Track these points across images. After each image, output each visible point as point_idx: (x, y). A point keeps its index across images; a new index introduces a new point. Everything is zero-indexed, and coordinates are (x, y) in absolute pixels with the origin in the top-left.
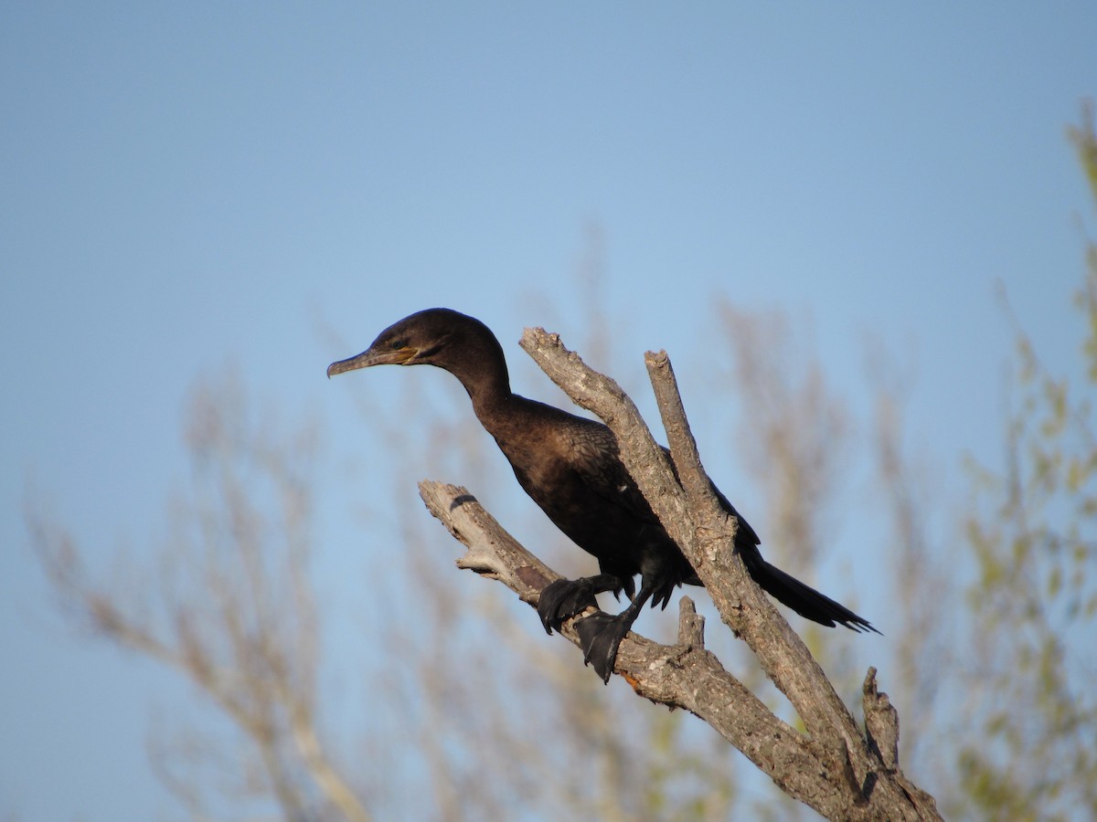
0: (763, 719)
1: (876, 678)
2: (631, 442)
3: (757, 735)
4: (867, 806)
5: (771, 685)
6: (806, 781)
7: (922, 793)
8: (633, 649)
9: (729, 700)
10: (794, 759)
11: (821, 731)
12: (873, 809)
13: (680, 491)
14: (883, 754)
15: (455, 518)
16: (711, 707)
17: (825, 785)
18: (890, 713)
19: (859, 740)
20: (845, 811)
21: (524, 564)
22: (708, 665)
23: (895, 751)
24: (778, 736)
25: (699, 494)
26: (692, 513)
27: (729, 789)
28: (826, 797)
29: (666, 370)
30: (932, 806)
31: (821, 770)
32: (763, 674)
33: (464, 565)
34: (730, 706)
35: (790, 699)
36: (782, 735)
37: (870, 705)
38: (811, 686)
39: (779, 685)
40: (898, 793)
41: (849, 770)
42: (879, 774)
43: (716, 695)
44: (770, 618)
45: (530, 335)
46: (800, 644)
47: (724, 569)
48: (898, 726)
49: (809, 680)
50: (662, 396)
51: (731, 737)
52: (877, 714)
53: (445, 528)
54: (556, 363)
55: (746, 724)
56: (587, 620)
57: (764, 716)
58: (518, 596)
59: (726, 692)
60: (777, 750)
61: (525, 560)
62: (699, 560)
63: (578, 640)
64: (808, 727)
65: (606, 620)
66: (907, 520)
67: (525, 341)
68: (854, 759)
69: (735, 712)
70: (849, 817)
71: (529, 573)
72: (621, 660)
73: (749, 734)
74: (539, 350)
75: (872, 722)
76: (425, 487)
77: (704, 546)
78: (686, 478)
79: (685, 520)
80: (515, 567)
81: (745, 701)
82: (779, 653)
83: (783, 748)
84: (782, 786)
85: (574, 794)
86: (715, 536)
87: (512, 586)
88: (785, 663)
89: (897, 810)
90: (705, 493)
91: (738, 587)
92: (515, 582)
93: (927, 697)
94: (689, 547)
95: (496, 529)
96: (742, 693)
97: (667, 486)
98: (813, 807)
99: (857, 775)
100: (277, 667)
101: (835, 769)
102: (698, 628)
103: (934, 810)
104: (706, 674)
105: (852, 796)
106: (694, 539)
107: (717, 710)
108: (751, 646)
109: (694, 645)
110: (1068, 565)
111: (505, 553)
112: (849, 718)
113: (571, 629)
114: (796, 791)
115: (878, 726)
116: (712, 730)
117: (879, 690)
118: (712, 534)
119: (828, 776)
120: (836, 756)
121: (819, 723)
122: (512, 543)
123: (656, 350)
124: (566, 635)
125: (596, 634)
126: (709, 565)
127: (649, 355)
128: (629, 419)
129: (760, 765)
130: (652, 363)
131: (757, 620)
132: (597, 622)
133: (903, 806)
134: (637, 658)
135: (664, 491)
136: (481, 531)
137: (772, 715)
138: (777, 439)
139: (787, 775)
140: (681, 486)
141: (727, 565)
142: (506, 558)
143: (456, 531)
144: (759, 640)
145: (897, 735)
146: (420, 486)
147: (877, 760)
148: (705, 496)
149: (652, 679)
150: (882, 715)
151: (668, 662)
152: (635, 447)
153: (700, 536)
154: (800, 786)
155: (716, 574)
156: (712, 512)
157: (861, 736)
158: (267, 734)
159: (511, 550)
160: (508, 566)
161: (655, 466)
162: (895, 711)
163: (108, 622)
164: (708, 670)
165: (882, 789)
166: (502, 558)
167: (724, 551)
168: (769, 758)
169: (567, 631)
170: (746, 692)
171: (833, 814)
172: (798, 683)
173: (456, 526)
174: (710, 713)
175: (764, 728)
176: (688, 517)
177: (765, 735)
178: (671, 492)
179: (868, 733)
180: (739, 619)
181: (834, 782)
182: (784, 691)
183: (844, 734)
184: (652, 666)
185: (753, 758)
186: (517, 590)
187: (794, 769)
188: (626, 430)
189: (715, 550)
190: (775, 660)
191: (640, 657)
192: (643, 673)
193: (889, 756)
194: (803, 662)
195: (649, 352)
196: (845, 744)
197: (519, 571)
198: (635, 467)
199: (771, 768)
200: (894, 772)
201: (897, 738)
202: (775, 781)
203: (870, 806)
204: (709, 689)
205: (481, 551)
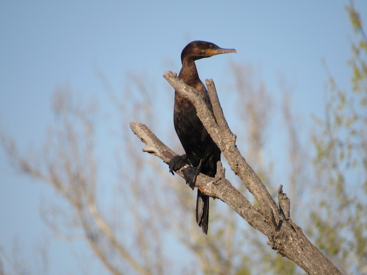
0: (245, 202)
1: (283, 188)
2: (201, 109)
3: (243, 208)
4: (279, 231)
5: (248, 190)
6: (259, 223)
7: (298, 227)
8: (201, 179)
9: (233, 196)
10: (255, 215)
11: (264, 206)
12: (281, 232)
13: (217, 126)
14: (285, 214)
15: (142, 135)
16: (227, 198)
17: (266, 224)
18: (287, 200)
19: (277, 209)
20: (272, 233)
21: (165, 150)
22: (227, 184)
23: (289, 213)
24: (250, 208)
25: (223, 127)
26: (221, 133)
27: (233, 225)
28: (266, 228)
29: (212, 85)
30: (301, 231)
31: (264, 219)
32: (245, 187)
33: (145, 150)
34: (234, 198)
35: (254, 196)
36: (251, 208)
37: (280, 197)
38: (261, 191)
39: (250, 191)
40: (290, 227)
41: (273, 219)
42: (284, 221)
43: (229, 194)
44: (247, 169)
45: (167, 74)
46: (257, 177)
47: (232, 152)
48: (290, 205)
49: (260, 189)
50: (211, 94)
51: (234, 208)
52: (283, 201)
53: (138, 138)
54: (176, 83)
55: (239, 204)
56: (186, 169)
57: (245, 201)
58: (163, 161)
59: (233, 193)
60: (249, 212)
61: (165, 149)
62: (223, 149)
63: (183, 176)
64: (260, 205)
65: (192, 169)
66: (293, 135)
67: (165, 75)
68: (275, 215)
69: (236, 200)
70: (273, 235)
71: (167, 153)
72: (197, 182)
73: (240, 207)
74: (170, 78)
75: (281, 203)
76: (132, 124)
77: (225, 144)
78: (219, 121)
79: (219, 135)
80: (162, 151)
81: (239, 196)
82: (250, 180)
83: (251, 212)
84: (251, 224)
85: (182, 226)
86: (229, 141)
87: (161, 158)
88: (252, 183)
89: (289, 232)
90: (225, 127)
91: (236, 158)
92: (162, 156)
93: (300, 193)
94: (220, 145)
95: (155, 138)
96: (238, 193)
97: (213, 124)
98: (261, 232)
99: (276, 221)
100: (83, 184)
101: (269, 219)
102: (223, 172)
103: (302, 233)
104: (226, 187)
105: (274, 228)
106: (222, 142)
107: (229, 199)
108: (241, 178)
109: (222, 177)
110: (346, 151)
111: (158, 146)
112: (274, 202)
113: (180, 172)
114: (256, 226)
115: (283, 204)
116: (228, 206)
117: (284, 192)
118: (228, 140)
119: (267, 221)
120: (269, 215)
121: (264, 203)
122: (161, 143)
123: (209, 79)
124: (179, 174)
125: (189, 174)
126: (227, 151)
127: (207, 80)
128: (200, 102)
129: (244, 218)
130: (208, 83)
131: (243, 169)
132: (189, 170)
133: (291, 231)
134: (202, 182)
135: (212, 126)
136: (150, 139)
137: (248, 201)
138: (250, 107)
139: (253, 221)
140: (217, 124)
141: (233, 151)
142: (159, 148)
143: (142, 139)
144: (243, 176)
145: (290, 207)
146: (130, 124)
147: (283, 216)
148: (225, 128)
149: (208, 189)
150: (285, 201)
151: (213, 183)
152: (202, 111)
153: (224, 141)
154: (257, 224)
155: (229, 154)
156: (228, 133)
157: (278, 208)
158: (79, 206)
159: (161, 145)
160: (160, 151)
161: (209, 117)
162: (289, 199)
163: (26, 169)
164: (227, 186)
165: (285, 225)
166: (157, 148)
167: (232, 146)
168: (247, 215)
169: (179, 173)
170: (239, 193)
171: (268, 234)
172: (256, 190)
173: (142, 138)
174: (227, 200)
175: (245, 205)
176: (220, 135)
177: (245, 208)
178: (214, 126)
179: (280, 207)
180: (237, 169)
181: (268, 223)
182: (252, 193)
183: (272, 207)
184: (208, 185)
185: (241, 215)
186: (163, 159)
187: (255, 219)
188: (199, 105)
189: (229, 146)
190: (249, 182)
191: (204, 181)
192: (205, 187)
193: (287, 214)
194: (258, 183)
195: (207, 79)
196: (272, 211)
197: (163, 152)
198: (202, 118)
199: (247, 218)
200: (288, 220)
201: (289, 209)
202: (249, 223)
203: (281, 231)
204: (227, 192)
205: (151, 146)
